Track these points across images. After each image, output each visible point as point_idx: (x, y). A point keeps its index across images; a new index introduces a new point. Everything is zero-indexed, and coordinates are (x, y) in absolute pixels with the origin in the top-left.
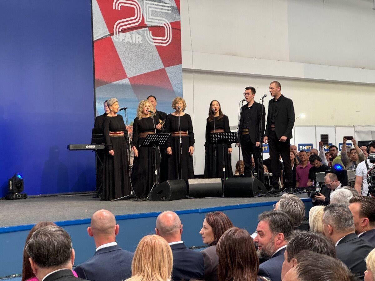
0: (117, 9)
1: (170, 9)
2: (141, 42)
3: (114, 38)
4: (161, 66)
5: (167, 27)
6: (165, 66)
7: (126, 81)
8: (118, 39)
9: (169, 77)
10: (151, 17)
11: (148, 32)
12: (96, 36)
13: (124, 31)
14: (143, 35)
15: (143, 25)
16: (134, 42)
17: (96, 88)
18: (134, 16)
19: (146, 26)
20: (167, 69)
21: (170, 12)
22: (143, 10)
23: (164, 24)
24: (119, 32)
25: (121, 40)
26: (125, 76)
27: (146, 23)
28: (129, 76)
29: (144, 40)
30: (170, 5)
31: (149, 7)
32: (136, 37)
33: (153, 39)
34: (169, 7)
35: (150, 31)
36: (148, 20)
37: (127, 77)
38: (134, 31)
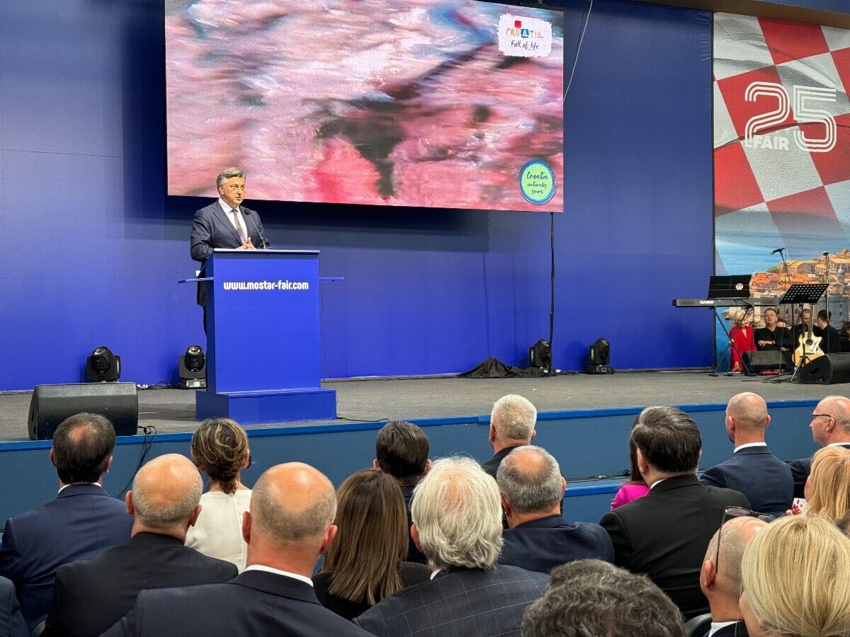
0: (750, 100)
1: (835, 95)
2: (787, 149)
3: (745, 144)
4: (819, 183)
5: (829, 124)
6: (825, 183)
7: (762, 207)
8: (752, 145)
9: (831, 199)
10: (804, 110)
11: (799, 132)
12: (718, 143)
13: (760, 132)
14: (790, 138)
15: (790, 123)
16: (776, 148)
17: (716, 218)
18: (777, 109)
19: (795, 124)
20: (826, 187)
21: (835, 100)
22: (792, 99)
23: (826, 120)
24: (753, 134)
25: (756, 146)
26: (761, 200)
27: (795, 118)
28: (767, 199)
29: (791, 144)
30: (834, 91)
31: (801, 95)
32: (780, 140)
33: (807, 143)
34: (833, 93)
35: (801, 131)
36: (799, 114)
37: (763, 201)
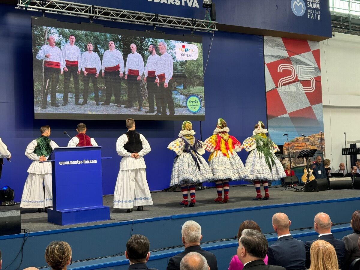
0: (280, 72)
1: (314, 69)
2: (296, 91)
3: (279, 89)
4: (309, 105)
5: (312, 80)
6: (312, 105)
7: (286, 115)
8: (281, 90)
9: (314, 111)
10: (301, 75)
11: (300, 84)
12: (268, 89)
13: (285, 85)
14: (297, 86)
15: (296, 80)
16: (291, 91)
17: (268, 121)
18: (291, 75)
19: (298, 81)
20: (312, 106)
21: (314, 71)
22: (297, 71)
23: (310, 79)
24: (282, 85)
25: (283, 90)
26: (286, 112)
27: (298, 79)
28: (288, 112)
29: (297, 89)
30: (314, 67)
31: (300, 69)
32: (293, 88)
33: (303, 88)
34: (313, 68)
35: (301, 83)
36: (300, 77)
38: (291, 84)
